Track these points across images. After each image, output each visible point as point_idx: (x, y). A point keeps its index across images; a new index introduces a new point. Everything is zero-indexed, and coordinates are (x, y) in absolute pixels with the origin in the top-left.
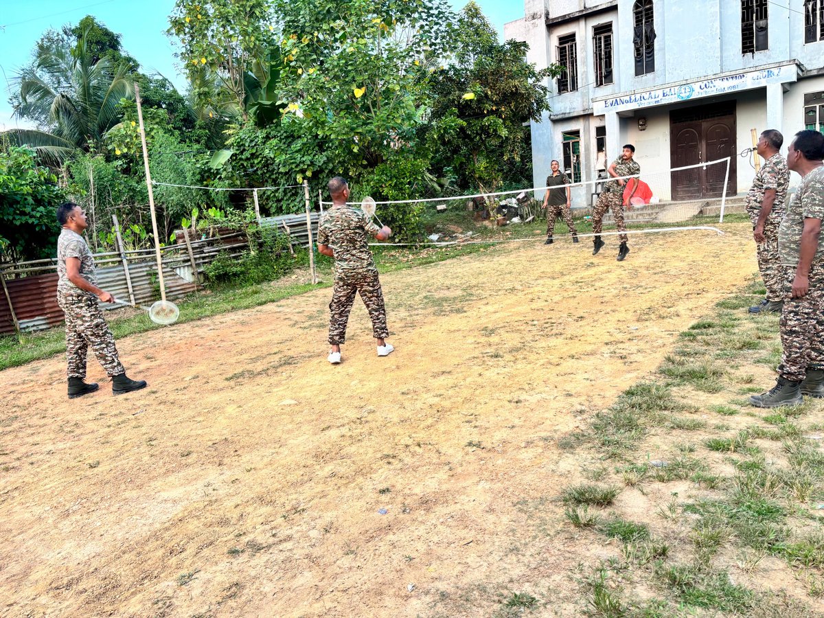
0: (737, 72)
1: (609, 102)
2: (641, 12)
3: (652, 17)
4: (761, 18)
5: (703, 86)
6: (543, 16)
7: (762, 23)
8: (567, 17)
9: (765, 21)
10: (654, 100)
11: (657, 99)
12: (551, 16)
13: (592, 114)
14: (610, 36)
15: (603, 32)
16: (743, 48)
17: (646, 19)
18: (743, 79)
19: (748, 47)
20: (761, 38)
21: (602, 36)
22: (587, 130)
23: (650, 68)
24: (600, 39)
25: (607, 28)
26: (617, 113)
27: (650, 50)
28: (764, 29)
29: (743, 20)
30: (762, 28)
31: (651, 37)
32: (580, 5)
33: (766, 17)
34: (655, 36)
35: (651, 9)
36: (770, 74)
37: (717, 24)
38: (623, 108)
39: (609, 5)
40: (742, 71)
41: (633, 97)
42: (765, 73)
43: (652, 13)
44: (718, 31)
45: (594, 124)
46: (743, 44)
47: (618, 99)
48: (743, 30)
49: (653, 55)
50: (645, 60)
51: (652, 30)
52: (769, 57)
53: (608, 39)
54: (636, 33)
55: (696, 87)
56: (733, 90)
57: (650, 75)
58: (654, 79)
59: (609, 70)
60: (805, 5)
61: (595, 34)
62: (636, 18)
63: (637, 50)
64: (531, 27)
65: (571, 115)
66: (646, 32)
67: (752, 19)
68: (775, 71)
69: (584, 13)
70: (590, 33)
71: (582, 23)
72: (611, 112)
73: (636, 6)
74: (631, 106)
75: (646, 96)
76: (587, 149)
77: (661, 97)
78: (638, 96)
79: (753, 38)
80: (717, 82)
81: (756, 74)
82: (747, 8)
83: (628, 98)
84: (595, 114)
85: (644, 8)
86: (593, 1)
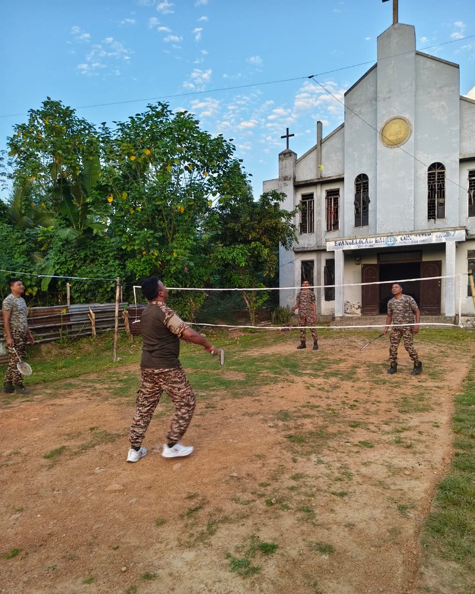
0: (426, 231)
1: (338, 242)
2: (360, 184)
3: (368, 188)
4: (441, 197)
5: (403, 238)
6: (292, 179)
7: (441, 200)
8: (309, 182)
9: (443, 199)
10: (369, 244)
11: (371, 244)
12: (297, 180)
13: (326, 250)
14: (338, 198)
15: (333, 195)
16: (429, 216)
17: (364, 189)
18: (430, 236)
19: (431, 215)
20: (441, 211)
21: (329, 197)
22: (319, 261)
23: (366, 223)
24: (331, 199)
25: (336, 193)
26: (343, 251)
27: (365, 210)
28: (443, 204)
29: (429, 197)
30: (441, 203)
31: (366, 202)
32: (317, 175)
33: (444, 197)
34: (369, 201)
35: (367, 183)
36: (448, 235)
37: (412, 198)
38: (346, 248)
39: (338, 177)
40: (429, 231)
41: (355, 241)
42: (445, 234)
43: (368, 186)
44: (413, 203)
45: (324, 257)
46: (429, 213)
47: (344, 242)
48: (428, 204)
49: (368, 214)
50: (362, 216)
51: (367, 197)
52: (446, 223)
53: (336, 200)
54: (356, 198)
55: (398, 238)
56: (423, 243)
57: (365, 228)
58: (368, 230)
59: (336, 221)
60: (469, 192)
61: (327, 196)
62: (357, 188)
63: (357, 209)
64: (283, 186)
65: (308, 249)
66: (363, 198)
67: (435, 197)
68: (452, 233)
69: (321, 180)
70: (324, 195)
71: (319, 187)
72: (339, 250)
73: (357, 180)
74: (353, 247)
75: (364, 241)
76: (319, 274)
77: (374, 242)
78: (358, 240)
79: (435, 210)
80: (413, 237)
81: (439, 234)
82: (431, 190)
83: (351, 241)
84: (327, 250)
85: (362, 182)
86: (327, 173)
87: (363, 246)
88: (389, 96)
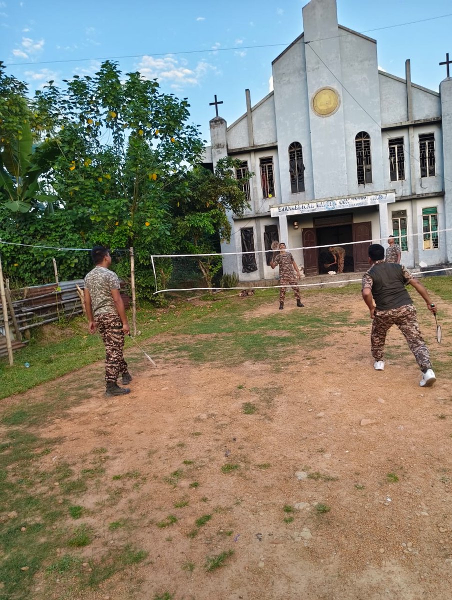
0: (362, 195)
1: (281, 208)
2: (294, 152)
3: (302, 156)
4: (367, 164)
5: (341, 202)
6: (225, 147)
7: (368, 167)
8: (243, 150)
9: (370, 166)
10: (311, 209)
11: (313, 209)
12: (229, 148)
13: (270, 216)
14: (271, 166)
15: (266, 163)
16: (358, 181)
17: (297, 157)
18: (366, 199)
19: (361, 181)
20: (368, 176)
21: (264, 165)
23: (302, 189)
24: (265, 166)
25: (269, 160)
26: (287, 216)
27: (301, 177)
28: (369, 170)
29: (358, 165)
30: (368, 170)
31: (301, 169)
32: (249, 143)
33: (370, 163)
34: (304, 168)
35: (301, 151)
36: (381, 198)
37: (345, 165)
38: (290, 213)
39: (272, 145)
40: (364, 195)
41: (297, 206)
42: (378, 197)
43: (301, 153)
44: (346, 169)
45: (263, 223)
46: (358, 178)
47: (288, 207)
48: (358, 170)
49: (303, 181)
50: (298, 182)
51: (302, 165)
52: (373, 188)
53: (270, 167)
54: (291, 165)
55: (337, 202)
56: (359, 206)
57: (302, 194)
58: (305, 196)
59: (272, 188)
60: (390, 159)
61: (261, 163)
62: (290, 156)
63: (292, 176)
64: (216, 153)
65: (248, 217)
66: (298, 166)
67: (362, 164)
68: (384, 196)
69: (255, 148)
70: (258, 162)
71: (253, 155)
72: (283, 215)
73: (290, 148)
74: (296, 212)
75: (306, 206)
76: (259, 240)
77: (315, 207)
78: (301, 206)
79: (364, 176)
80: (350, 201)
81: (373, 197)
82: (359, 156)
83: (294, 207)
84: (272, 216)
85: (295, 150)
86: (259, 141)
87: (306, 211)
88: (317, 67)
